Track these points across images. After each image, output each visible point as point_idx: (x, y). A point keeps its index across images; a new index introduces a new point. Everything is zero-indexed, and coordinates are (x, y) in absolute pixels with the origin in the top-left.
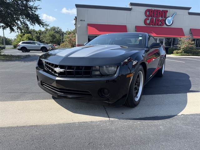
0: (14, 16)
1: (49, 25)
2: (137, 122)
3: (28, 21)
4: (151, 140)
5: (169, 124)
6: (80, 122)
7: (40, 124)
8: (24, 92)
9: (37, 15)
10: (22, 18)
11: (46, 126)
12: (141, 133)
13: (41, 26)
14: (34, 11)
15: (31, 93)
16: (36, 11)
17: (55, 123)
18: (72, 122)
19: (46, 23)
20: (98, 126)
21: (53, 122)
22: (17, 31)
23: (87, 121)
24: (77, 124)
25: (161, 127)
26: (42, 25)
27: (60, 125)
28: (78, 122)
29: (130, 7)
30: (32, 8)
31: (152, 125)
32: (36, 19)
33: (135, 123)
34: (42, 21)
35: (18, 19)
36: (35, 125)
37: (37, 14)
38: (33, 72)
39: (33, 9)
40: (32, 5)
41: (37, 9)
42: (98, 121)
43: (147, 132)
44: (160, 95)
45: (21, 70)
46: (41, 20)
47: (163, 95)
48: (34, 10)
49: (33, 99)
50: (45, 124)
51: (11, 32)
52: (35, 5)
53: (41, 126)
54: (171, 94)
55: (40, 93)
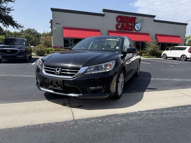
1: (24, 27)
4: (107, 136)
5: (126, 120)
6: (45, 123)
7: (4, 127)
9: (11, 17)
11: (10, 129)
13: (15, 28)
16: (9, 13)
17: (20, 126)
18: (37, 124)
19: (20, 24)
20: (62, 126)
21: (17, 125)
23: (51, 122)
24: (42, 125)
26: (16, 26)
27: (24, 127)
28: (42, 123)
29: (103, 13)
30: (5, 10)
31: (111, 122)
32: (9, 21)
33: (97, 121)
34: (16, 23)
39: (6, 11)
40: (5, 6)
41: (10, 10)
42: (63, 122)
43: (105, 129)
46: (14, 21)
47: (126, 94)
48: (8, 11)
52: (8, 7)
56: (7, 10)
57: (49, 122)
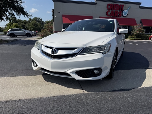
0: (3, 8)
1: (32, 15)
2: (108, 95)
3: (15, 12)
4: (122, 112)
5: (134, 96)
6: (58, 95)
7: (23, 98)
8: (10, 70)
10: (10, 10)
11: (28, 100)
12: (113, 105)
13: (26, 16)
15: (16, 70)
16: (21, 4)
17: (37, 97)
18: (51, 96)
19: (29, 14)
20: (74, 99)
21: (34, 96)
22: (6, 21)
23: (64, 95)
24: (56, 97)
25: (128, 99)
26: (26, 15)
27: (40, 99)
28: (56, 95)
29: (96, 2)
30: (18, 2)
31: (121, 97)
32: (21, 11)
33: (106, 96)
34: (26, 12)
35: (7, 11)
36: (18, 99)
37: (22, 7)
38: (19, 53)
39: (19, 3)
41: (22, 2)
42: (74, 95)
43: (117, 104)
44: (123, 71)
45: (9, 51)
46: (25, 11)
47: (126, 70)
49: (18, 76)
50: (27, 98)
51: (1, 21)
53: (24, 100)
54: (131, 70)
55: (24, 70)
56: (19, 2)
57: (62, 95)
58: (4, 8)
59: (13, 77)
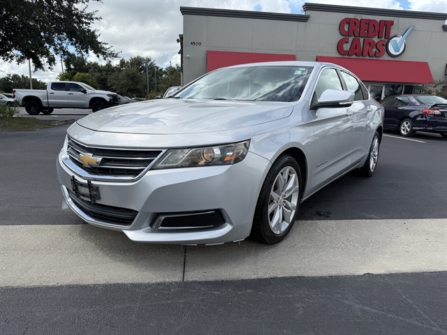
0: (42, 34)
1: (119, 55)
2: (245, 290)
9: (93, 32)
13: (101, 57)
14: (86, 23)
16: (89, 24)
19: (112, 49)
22: (49, 68)
24: (101, 287)
26: (104, 54)
27: (59, 288)
30: (82, 17)
32: (89, 41)
33: (239, 293)
34: (103, 45)
35: (51, 42)
37: (92, 30)
39: (83, 19)
40: (82, 10)
41: (92, 19)
42: (153, 284)
46: (100, 43)
47: (340, 221)
48: (87, 21)
51: (36, 70)
52: (87, 11)
56: (86, 18)
58: (45, 33)
59: (17, 226)
